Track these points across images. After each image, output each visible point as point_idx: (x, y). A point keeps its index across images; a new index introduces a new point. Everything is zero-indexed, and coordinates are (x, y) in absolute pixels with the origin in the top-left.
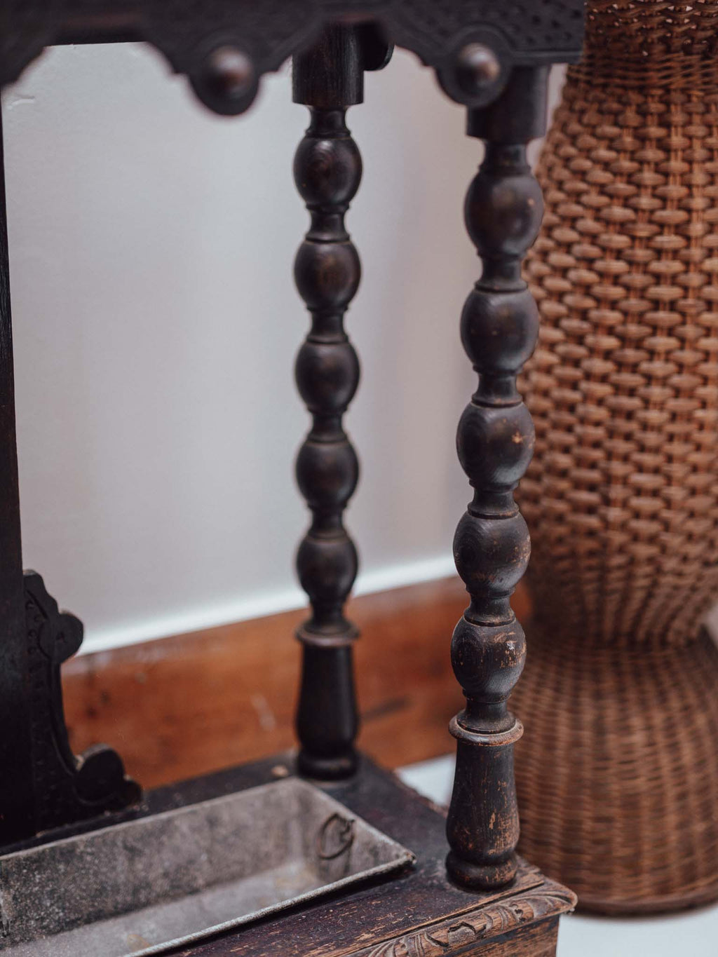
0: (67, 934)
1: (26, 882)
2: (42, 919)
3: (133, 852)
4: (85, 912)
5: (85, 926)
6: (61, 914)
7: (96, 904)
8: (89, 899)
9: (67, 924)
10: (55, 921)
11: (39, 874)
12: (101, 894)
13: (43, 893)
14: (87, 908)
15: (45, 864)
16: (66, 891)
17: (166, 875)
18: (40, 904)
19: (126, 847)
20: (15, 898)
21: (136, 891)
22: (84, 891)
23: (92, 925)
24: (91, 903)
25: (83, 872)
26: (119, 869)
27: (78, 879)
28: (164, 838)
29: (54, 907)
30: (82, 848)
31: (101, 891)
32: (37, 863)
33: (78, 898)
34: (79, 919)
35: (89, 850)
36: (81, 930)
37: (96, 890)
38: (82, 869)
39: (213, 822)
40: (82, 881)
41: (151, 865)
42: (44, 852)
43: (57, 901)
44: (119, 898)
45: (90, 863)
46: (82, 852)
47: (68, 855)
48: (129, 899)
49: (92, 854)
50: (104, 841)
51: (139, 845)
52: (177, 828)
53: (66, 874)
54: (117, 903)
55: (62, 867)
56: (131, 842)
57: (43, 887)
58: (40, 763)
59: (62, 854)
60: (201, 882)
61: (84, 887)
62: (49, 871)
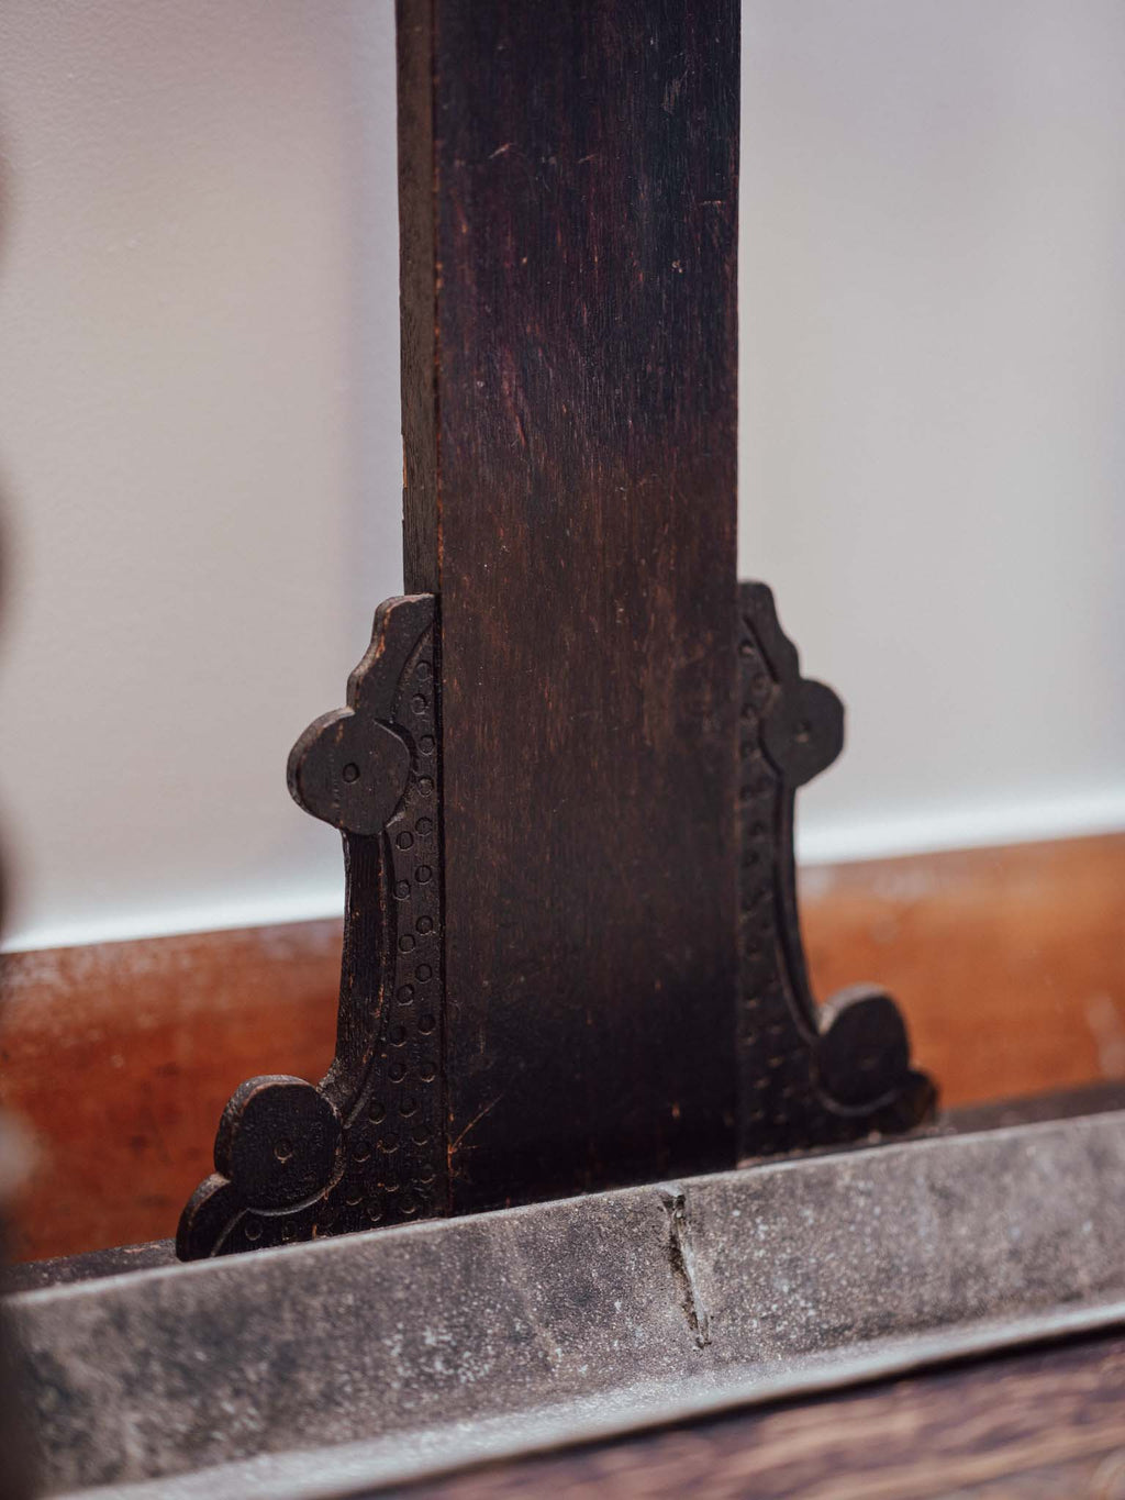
0: (824, 1354)
1: (738, 1236)
2: (775, 1319)
3: (947, 1200)
4: (860, 1314)
5: (860, 1344)
6: (812, 1313)
7: (880, 1299)
8: (866, 1288)
9: (824, 1334)
10: (801, 1327)
11: (765, 1222)
12: (890, 1279)
13: (773, 1264)
14: (863, 1307)
15: (775, 1203)
16: (820, 1265)
17: (1015, 1254)
18: (769, 1286)
19: (932, 1188)
20: (717, 1268)
21: (958, 1282)
22: (856, 1269)
23: (874, 1342)
24: (869, 1297)
25: (852, 1228)
26: (923, 1232)
27: (842, 1242)
28: (1008, 1179)
29: (798, 1297)
30: (846, 1179)
31: (889, 1274)
32: (761, 1196)
33: (844, 1283)
34: (849, 1328)
35: (861, 1185)
36: (851, 1349)
37: (879, 1270)
38: (851, 1222)
39: (1100, 1159)
40: (849, 1248)
41: (985, 1232)
42: (772, 1178)
43: (802, 1285)
44: (926, 1292)
45: (863, 1212)
46: (848, 1188)
47: (820, 1190)
48: (945, 1295)
49: (867, 1194)
50: (889, 1171)
51: (959, 1188)
52: (1030, 1162)
53: (816, 1228)
54: (922, 1303)
55: (808, 1213)
56: (941, 1179)
57: (774, 1251)
58: (753, 1004)
59: (807, 1186)
60: (1083, 1278)
61: (855, 1261)
62: (784, 1219)
